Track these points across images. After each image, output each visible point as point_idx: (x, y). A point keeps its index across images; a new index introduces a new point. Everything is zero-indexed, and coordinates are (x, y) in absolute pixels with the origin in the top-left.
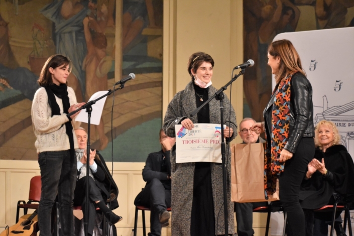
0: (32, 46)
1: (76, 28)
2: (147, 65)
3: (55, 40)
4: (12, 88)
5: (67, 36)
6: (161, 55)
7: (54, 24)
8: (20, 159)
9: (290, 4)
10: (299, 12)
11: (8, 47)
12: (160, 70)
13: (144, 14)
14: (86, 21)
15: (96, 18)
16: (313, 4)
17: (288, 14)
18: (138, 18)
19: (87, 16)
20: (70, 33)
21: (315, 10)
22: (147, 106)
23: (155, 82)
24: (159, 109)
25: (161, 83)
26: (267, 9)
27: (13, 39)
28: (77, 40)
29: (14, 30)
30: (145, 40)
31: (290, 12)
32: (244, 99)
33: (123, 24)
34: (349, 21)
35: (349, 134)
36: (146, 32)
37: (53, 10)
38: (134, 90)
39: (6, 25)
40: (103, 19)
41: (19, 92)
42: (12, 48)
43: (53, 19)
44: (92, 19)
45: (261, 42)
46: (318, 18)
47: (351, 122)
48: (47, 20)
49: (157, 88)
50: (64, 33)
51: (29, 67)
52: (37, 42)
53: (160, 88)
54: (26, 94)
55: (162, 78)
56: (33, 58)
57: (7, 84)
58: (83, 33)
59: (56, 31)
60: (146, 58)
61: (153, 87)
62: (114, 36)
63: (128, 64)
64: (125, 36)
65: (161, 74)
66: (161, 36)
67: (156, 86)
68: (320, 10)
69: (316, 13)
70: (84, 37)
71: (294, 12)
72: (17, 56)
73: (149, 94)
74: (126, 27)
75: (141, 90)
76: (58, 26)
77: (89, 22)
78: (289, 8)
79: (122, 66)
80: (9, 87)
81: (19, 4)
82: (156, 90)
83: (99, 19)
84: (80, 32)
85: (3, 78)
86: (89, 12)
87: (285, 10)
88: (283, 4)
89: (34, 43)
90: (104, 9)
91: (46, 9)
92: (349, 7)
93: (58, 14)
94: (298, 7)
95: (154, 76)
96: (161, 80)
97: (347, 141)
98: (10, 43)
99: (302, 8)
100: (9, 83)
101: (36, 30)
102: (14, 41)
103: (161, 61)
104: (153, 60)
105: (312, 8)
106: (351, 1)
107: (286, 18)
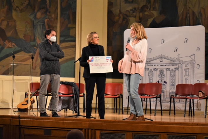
0: (25, 30)
1: (42, 23)
2: (70, 39)
3: (34, 28)
4: (17, 47)
5: (39, 27)
6: (75, 35)
7: (33, 21)
8: (20, 76)
9: (126, 17)
10: (129, 20)
11: (16, 30)
12: (75, 41)
13: (69, 18)
14: (46, 20)
15: (50, 19)
16: (135, 17)
18: (66, 20)
19: (47, 18)
20: (40, 25)
21: (136, 19)
22: (69, 55)
23: (73, 46)
24: (74, 57)
25: (75, 46)
26: (117, 18)
27: (17, 27)
28: (42, 28)
29: (18, 23)
30: (69, 29)
32: (107, 53)
33: (60, 22)
34: (149, 24)
35: (154, 69)
36: (69, 26)
37: (33, 15)
38: (64, 49)
39: (15, 21)
40: (53, 20)
41: (20, 48)
42: (17, 30)
43: (33, 19)
44: (48, 20)
45: (114, 31)
47: (155, 65)
48: (31, 20)
49: (73, 48)
50: (38, 25)
51: (24, 39)
52: (27, 28)
53: (75, 48)
54: (22, 49)
55: (75, 44)
56: (25, 35)
57: (15, 45)
58: (45, 25)
59: (34, 24)
60: (69, 36)
61: (72, 48)
62: (57, 27)
63: (62, 38)
64: (61, 27)
65: (75, 43)
66: (75, 27)
67: (73, 47)
70: (45, 27)
71: (127, 20)
72: (19, 34)
73: (70, 50)
74: (62, 24)
75: (67, 49)
76: (35, 22)
77: (47, 21)
79: (60, 39)
80: (16, 46)
81: (20, 13)
82: (73, 49)
83: (51, 20)
84: (44, 25)
85: (14, 43)
86: (47, 17)
87: (124, 19)
88: (123, 16)
89: (26, 29)
90: (53, 16)
91: (30, 15)
93: (35, 17)
95: (72, 43)
96: (75, 45)
97: (153, 71)
98: (17, 28)
99: (130, 18)
100: (16, 44)
101: (26, 23)
102: (18, 28)
103: (75, 38)
104: (72, 37)
105: (134, 18)
106: (150, 16)
107: (124, 22)
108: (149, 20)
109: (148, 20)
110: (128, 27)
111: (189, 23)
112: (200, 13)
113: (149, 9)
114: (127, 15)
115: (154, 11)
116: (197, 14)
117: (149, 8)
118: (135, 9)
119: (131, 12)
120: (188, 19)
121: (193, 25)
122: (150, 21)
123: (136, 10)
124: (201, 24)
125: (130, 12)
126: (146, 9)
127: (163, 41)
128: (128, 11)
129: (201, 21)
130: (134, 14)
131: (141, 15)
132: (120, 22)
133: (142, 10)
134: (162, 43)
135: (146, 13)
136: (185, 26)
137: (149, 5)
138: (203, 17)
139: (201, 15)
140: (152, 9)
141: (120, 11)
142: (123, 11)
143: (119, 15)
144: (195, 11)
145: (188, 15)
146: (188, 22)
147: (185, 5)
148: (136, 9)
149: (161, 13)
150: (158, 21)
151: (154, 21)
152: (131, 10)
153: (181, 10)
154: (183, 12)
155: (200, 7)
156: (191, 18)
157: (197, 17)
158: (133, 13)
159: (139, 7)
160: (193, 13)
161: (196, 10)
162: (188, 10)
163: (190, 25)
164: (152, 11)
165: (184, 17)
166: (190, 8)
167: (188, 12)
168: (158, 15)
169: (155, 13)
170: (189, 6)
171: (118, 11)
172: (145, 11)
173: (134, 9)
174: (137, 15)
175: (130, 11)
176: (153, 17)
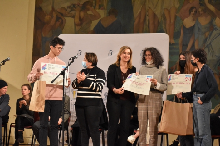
9: (60, 16)
10: (65, 20)
17: (59, 21)
21: (74, 20)
26: (47, 17)
31: (60, 20)
34: (92, 28)
45: (44, 36)
46: (76, 25)
68: (77, 20)
69: (75, 22)
71: (62, 20)
78: (60, 18)
87: (58, 19)
88: (57, 15)
92: (93, 20)
94: (65, 18)
105: (73, 19)
106: (95, 17)
107: (58, 23)
108: (93, 21)
109: (91, 22)
110: (63, 31)
111: (148, 29)
112: (164, 16)
113: (93, 7)
114: (62, 14)
115: (100, 10)
116: (159, 16)
117: (94, 5)
118: (74, 5)
119: (69, 10)
120: (147, 23)
121: (154, 32)
122: (95, 23)
123: (75, 8)
124: (165, 31)
125: (66, 10)
126: (89, 7)
127: (111, 52)
128: (64, 8)
129: (164, 27)
130: (73, 12)
131: (82, 14)
132: (52, 23)
133: (84, 7)
134: (110, 55)
135: (90, 12)
136: (143, 32)
137: (94, 2)
138: (168, 22)
139: (165, 19)
140: (97, 7)
141: (53, 8)
142: (56, 8)
143: (51, 14)
144: (156, 13)
145: (147, 18)
146: (147, 27)
147: (144, 4)
148: (76, 6)
149: (109, 13)
150: (105, 24)
151: (99, 24)
152: (69, 7)
153: (137, 10)
154: (140, 13)
155: (164, 8)
156: (151, 22)
157: (160, 21)
158: (71, 11)
159: (79, 4)
160: (155, 15)
161: (158, 12)
162: (148, 11)
163: (149, 32)
164: (98, 10)
165: (142, 20)
166: (149, 8)
167: (147, 13)
168: (106, 16)
169: (102, 13)
170: (149, 6)
171: (50, 8)
172: (88, 10)
173: (72, 6)
174: (77, 14)
175: (66, 8)
176: (99, 18)
